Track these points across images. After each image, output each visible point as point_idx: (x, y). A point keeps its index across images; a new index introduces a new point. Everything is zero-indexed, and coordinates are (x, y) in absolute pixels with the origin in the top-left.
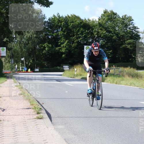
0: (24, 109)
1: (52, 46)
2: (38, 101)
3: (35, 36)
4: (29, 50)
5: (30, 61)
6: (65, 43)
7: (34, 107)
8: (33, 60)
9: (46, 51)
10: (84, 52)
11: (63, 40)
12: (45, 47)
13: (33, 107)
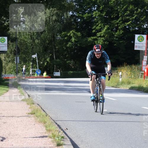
0: (36, 137)
1: (83, 35)
2: (58, 126)
3: (54, 18)
4: (45, 41)
5: (45, 59)
6: (104, 31)
7: (53, 134)
8: (52, 58)
9: (73, 42)
10: (135, 45)
11: (99, 25)
12: (70, 37)
13: (51, 135)
